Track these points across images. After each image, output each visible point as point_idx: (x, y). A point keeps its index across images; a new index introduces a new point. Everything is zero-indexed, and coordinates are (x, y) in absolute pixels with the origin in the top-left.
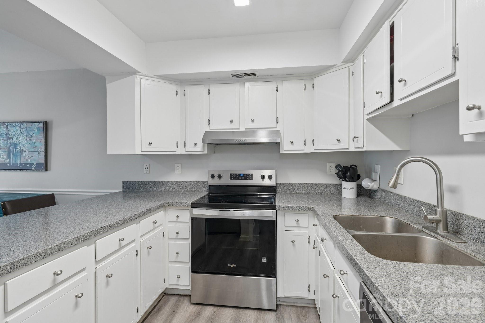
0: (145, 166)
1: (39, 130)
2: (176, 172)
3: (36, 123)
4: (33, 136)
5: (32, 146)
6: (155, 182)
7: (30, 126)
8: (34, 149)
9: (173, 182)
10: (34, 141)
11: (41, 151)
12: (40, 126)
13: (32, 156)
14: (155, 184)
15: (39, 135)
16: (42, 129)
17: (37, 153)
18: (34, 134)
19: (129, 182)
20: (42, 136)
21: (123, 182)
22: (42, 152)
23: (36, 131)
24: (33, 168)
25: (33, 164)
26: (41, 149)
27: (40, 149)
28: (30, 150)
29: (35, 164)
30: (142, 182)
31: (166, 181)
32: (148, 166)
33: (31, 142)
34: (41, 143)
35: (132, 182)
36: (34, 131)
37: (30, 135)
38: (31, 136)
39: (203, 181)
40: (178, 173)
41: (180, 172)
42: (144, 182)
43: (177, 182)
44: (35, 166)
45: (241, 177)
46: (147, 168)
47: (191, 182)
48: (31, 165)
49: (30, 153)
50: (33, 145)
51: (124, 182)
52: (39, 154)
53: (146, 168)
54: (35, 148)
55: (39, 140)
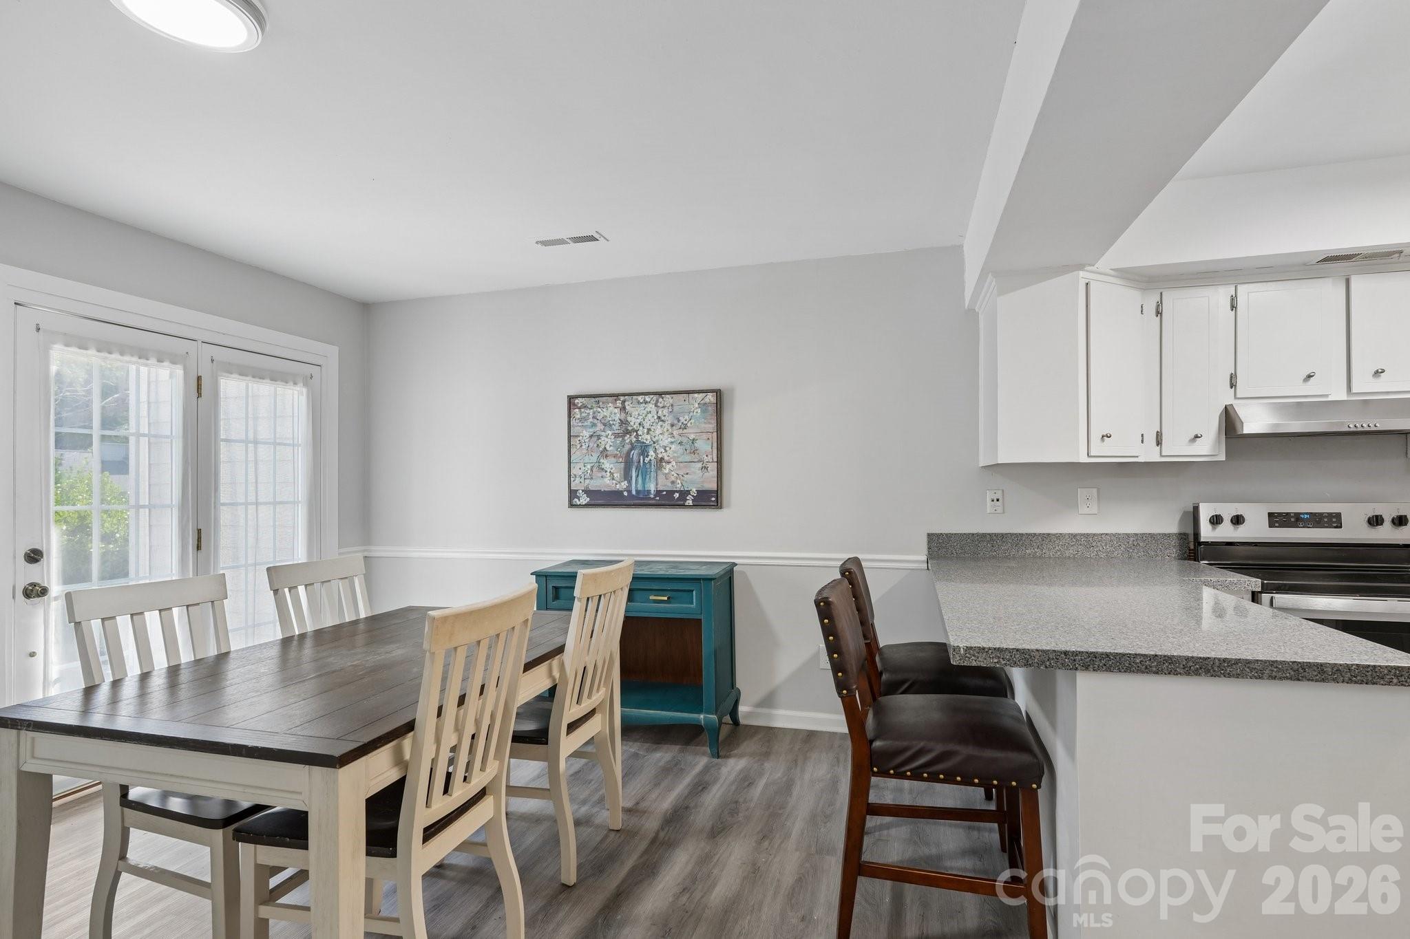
0: (991, 496)
1: (704, 411)
2: (1083, 509)
3: (696, 395)
4: (689, 425)
5: (686, 450)
6: (1022, 535)
7: (682, 403)
8: (693, 455)
9: (1074, 536)
10: (692, 437)
11: (711, 460)
12: (707, 400)
13: (687, 474)
14: (1019, 540)
15: (705, 423)
16: (712, 409)
17: (700, 465)
18: (692, 421)
19: (947, 535)
20: (711, 426)
21: (930, 535)
22: (713, 462)
23: (697, 412)
24: (690, 502)
25: (688, 492)
26: (710, 456)
27: (707, 456)
28: (680, 460)
29: (694, 492)
30: (984, 535)
31: (1051, 531)
32: (999, 495)
33: (685, 440)
34: (710, 442)
35: (955, 534)
36: (691, 414)
37: (680, 424)
38: (683, 427)
39: (1163, 534)
40: (1086, 511)
41: (1094, 509)
42: (989, 534)
43: (1087, 535)
44: (693, 496)
45: (1300, 520)
46: (998, 500)
47: (1128, 535)
48: (684, 494)
49: (682, 465)
50: (688, 447)
51: (933, 534)
52: (705, 468)
53: (993, 501)
54: (694, 453)
55: (705, 436)
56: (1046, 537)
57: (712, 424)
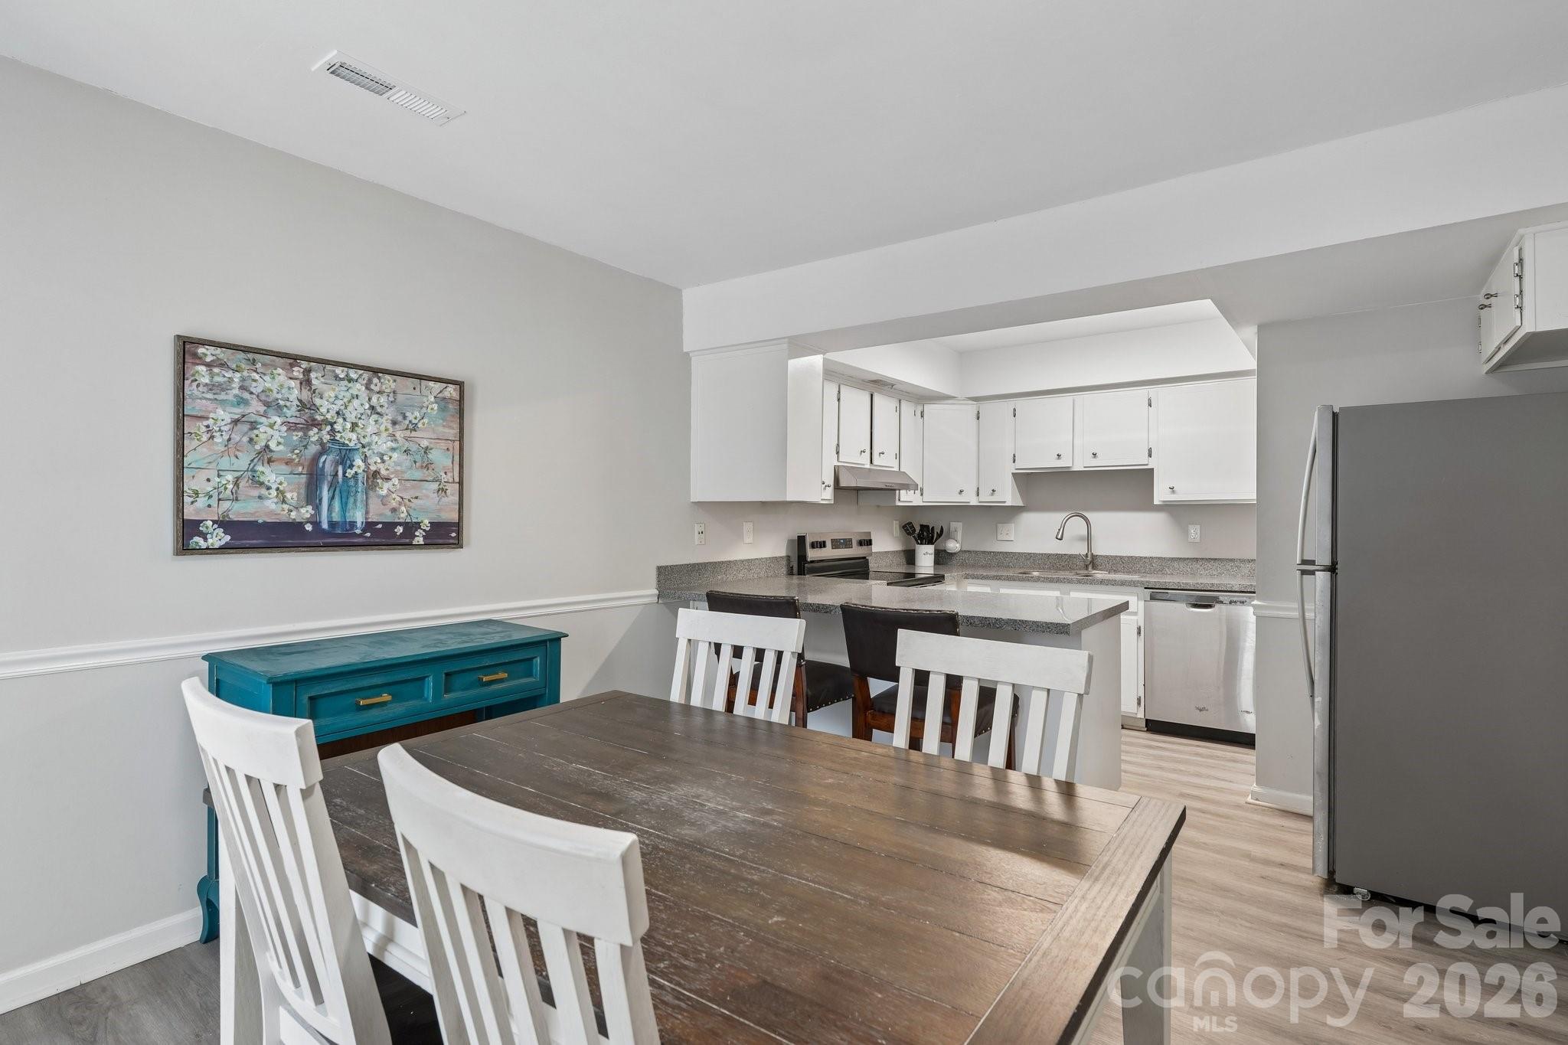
0: (697, 528)
1: (443, 409)
2: (748, 539)
3: (431, 384)
4: (420, 425)
5: (415, 462)
6: (716, 563)
7: (411, 391)
8: (425, 471)
9: (743, 561)
10: (425, 443)
11: (451, 480)
12: (446, 394)
13: (416, 498)
14: (715, 567)
15: (444, 426)
16: (453, 407)
17: (435, 486)
18: (426, 420)
19: (671, 566)
20: (452, 431)
21: (659, 568)
22: (454, 482)
23: (432, 409)
24: (419, 540)
25: (417, 525)
26: (450, 474)
27: (446, 473)
28: (407, 476)
29: (426, 524)
30: (695, 565)
31: (732, 559)
32: (703, 528)
33: (414, 447)
34: (450, 453)
35: (677, 566)
36: (424, 410)
37: (407, 422)
38: (411, 427)
40: (748, 541)
41: (751, 539)
42: (698, 564)
43: (748, 561)
44: (424, 530)
45: (841, 543)
46: (702, 533)
47: (766, 559)
48: (411, 528)
49: (408, 484)
50: (418, 458)
51: (661, 567)
52: (442, 490)
53: (699, 533)
54: (427, 467)
55: (443, 445)
56: (728, 564)
57: (453, 429)
